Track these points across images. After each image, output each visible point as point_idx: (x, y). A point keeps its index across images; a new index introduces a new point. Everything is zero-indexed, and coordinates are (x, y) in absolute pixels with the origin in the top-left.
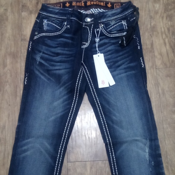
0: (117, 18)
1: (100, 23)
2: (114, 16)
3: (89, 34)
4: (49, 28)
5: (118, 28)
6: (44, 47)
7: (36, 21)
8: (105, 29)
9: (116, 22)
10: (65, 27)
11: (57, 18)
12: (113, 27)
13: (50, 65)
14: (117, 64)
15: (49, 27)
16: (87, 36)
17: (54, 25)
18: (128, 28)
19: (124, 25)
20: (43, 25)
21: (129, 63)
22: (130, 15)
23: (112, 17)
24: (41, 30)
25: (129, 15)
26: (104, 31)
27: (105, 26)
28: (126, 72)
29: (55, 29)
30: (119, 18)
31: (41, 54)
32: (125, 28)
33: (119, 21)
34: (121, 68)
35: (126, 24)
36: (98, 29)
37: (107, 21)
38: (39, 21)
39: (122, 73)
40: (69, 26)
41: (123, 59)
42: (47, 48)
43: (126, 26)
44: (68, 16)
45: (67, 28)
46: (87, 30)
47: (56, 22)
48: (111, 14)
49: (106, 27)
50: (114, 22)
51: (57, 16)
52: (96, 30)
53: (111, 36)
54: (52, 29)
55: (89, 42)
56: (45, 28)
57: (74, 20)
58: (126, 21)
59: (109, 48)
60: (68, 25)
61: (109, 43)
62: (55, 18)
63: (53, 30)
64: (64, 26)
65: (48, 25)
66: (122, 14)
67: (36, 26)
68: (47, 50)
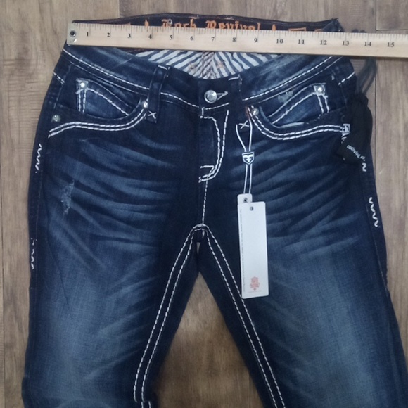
0: (298, 80)
1: (249, 103)
2: (291, 75)
3: (219, 140)
4: (93, 106)
5: (302, 112)
6: (79, 165)
7: (54, 79)
8: (264, 123)
9: (295, 93)
10: (142, 115)
11: (119, 83)
12: (286, 113)
13: (100, 223)
14: (301, 224)
15: (93, 103)
16: (213, 145)
17: (110, 101)
18: (331, 109)
19: (319, 99)
20: (77, 96)
21: (334, 218)
22: (337, 68)
23: (282, 80)
24: (69, 109)
25: (333, 67)
26: (263, 126)
27: (263, 113)
28: (328, 243)
29: (111, 114)
30: (303, 78)
31: (71, 187)
32: (323, 110)
33: (304, 89)
34: (313, 231)
35: (325, 97)
36: (243, 122)
37: (270, 94)
38: (63, 82)
39: (319, 246)
40: (153, 115)
41: (319, 207)
42: (87, 167)
43: (326, 102)
44: (156, 86)
45: (149, 119)
46: (211, 128)
47: (117, 95)
48: (279, 69)
49: (267, 116)
50: (291, 93)
51: (119, 78)
52: (239, 126)
53: (285, 139)
54: (100, 112)
55: (219, 161)
56: (83, 105)
57: (171, 99)
58: (326, 86)
59: (280, 177)
60: (153, 112)
61: (276, 161)
62: (115, 81)
63: (105, 114)
64: (139, 110)
65: (91, 98)
66: (313, 64)
67: (55, 97)
68: (87, 175)
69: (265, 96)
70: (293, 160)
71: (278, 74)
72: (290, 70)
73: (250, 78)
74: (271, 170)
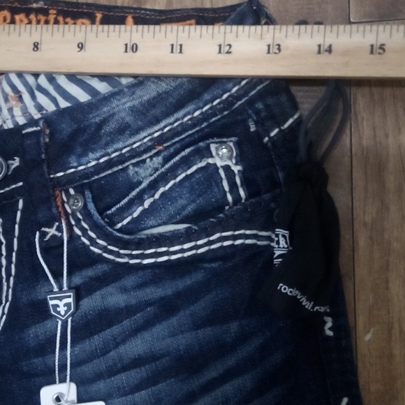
0: (175, 133)
1: (63, 184)
2: (158, 121)
5: (182, 202)
8: (95, 227)
9: (166, 160)
12: (147, 204)
18: (249, 196)
19: (222, 172)
22: (260, 106)
23: (137, 131)
25: (251, 102)
27: (91, 206)
30: (184, 128)
32: (230, 198)
33: (188, 151)
35: (236, 169)
36: (51, 226)
37: (110, 164)
43: (238, 180)
48: (132, 109)
49: (101, 213)
53: (146, 262)
58: (238, 144)
61: (129, 311)
66: (207, 97)
69: (99, 169)
70: (167, 308)
71: (128, 119)
72: (157, 111)
73: (66, 128)
74: (116, 329)
